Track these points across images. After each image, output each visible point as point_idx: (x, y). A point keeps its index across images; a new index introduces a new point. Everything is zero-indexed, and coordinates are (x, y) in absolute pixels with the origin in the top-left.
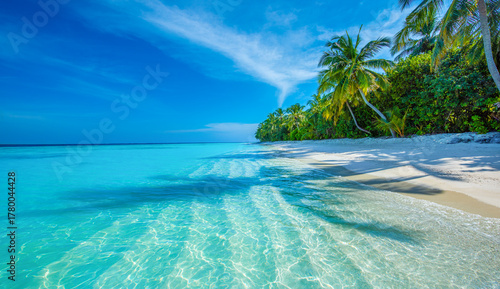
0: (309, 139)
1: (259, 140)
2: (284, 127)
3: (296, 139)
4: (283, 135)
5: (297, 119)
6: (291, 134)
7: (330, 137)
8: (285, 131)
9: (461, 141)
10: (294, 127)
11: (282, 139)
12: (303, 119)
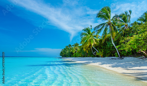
0: (80, 57)
1: (61, 57)
2: (71, 52)
3: (76, 57)
4: (71, 55)
5: (76, 49)
6: (74, 55)
7: (87, 57)
8: (72, 53)
9: (112, 59)
10: (75, 52)
11: (71, 56)
12: (79, 49)
